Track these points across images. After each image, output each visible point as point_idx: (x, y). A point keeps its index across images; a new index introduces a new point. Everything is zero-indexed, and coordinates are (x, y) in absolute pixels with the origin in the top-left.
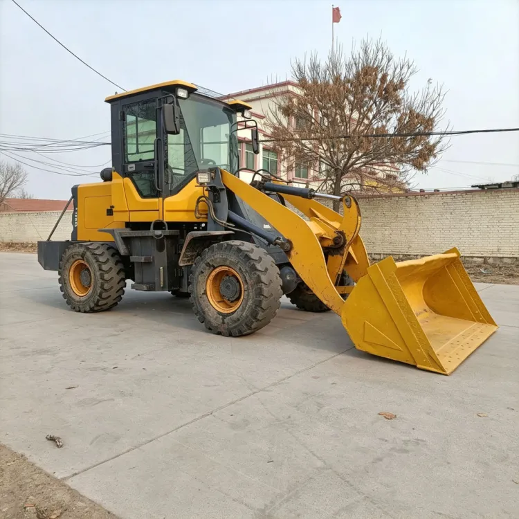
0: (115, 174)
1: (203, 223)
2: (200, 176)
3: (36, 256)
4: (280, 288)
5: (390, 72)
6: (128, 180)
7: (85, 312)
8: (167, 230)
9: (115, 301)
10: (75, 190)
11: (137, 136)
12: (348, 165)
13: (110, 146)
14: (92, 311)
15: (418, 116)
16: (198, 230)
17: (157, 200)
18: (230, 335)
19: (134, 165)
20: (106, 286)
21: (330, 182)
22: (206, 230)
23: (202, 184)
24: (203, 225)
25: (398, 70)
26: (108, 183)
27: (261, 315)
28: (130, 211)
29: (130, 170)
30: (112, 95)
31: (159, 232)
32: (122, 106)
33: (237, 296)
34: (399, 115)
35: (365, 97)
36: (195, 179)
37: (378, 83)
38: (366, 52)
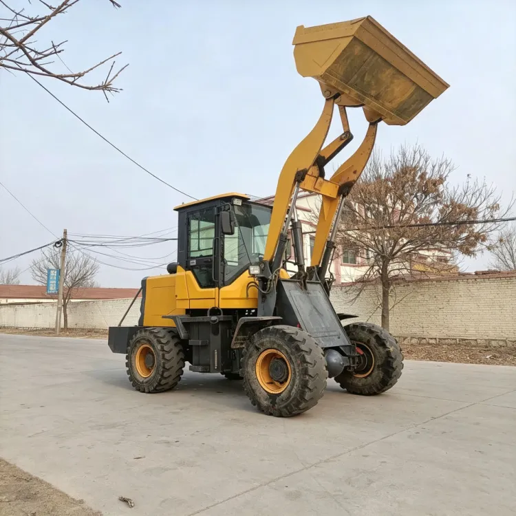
0: (179, 268)
1: (253, 309)
2: (252, 268)
3: (106, 341)
4: (325, 368)
5: (429, 171)
6: (190, 273)
7: (149, 392)
8: (222, 315)
9: (174, 381)
10: (144, 282)
11: (199, 230)
12: (394, 252)
13: (177, 241)
14: (156, 391)
15: (460, 206)
16: (249, 315)
17: (213, 289)
18: (281, 416)
19: (195, 261)
20: (167, 366)
21: (377, 268)
22: (256, 316)
23: (253, 276)
24: (253, 311)
25: (436, 168)
26: (173, 275)
27: (308, 396)
28: (190, 299)
29: (191, 264)
30: (179, 205)
31: (214, 318)
32: (188, 213)
33: (285, 377)
34: (441, 207)
35: (404, 192)
36: (248, 271)
37: (418, 180)
38: (404, 155)
